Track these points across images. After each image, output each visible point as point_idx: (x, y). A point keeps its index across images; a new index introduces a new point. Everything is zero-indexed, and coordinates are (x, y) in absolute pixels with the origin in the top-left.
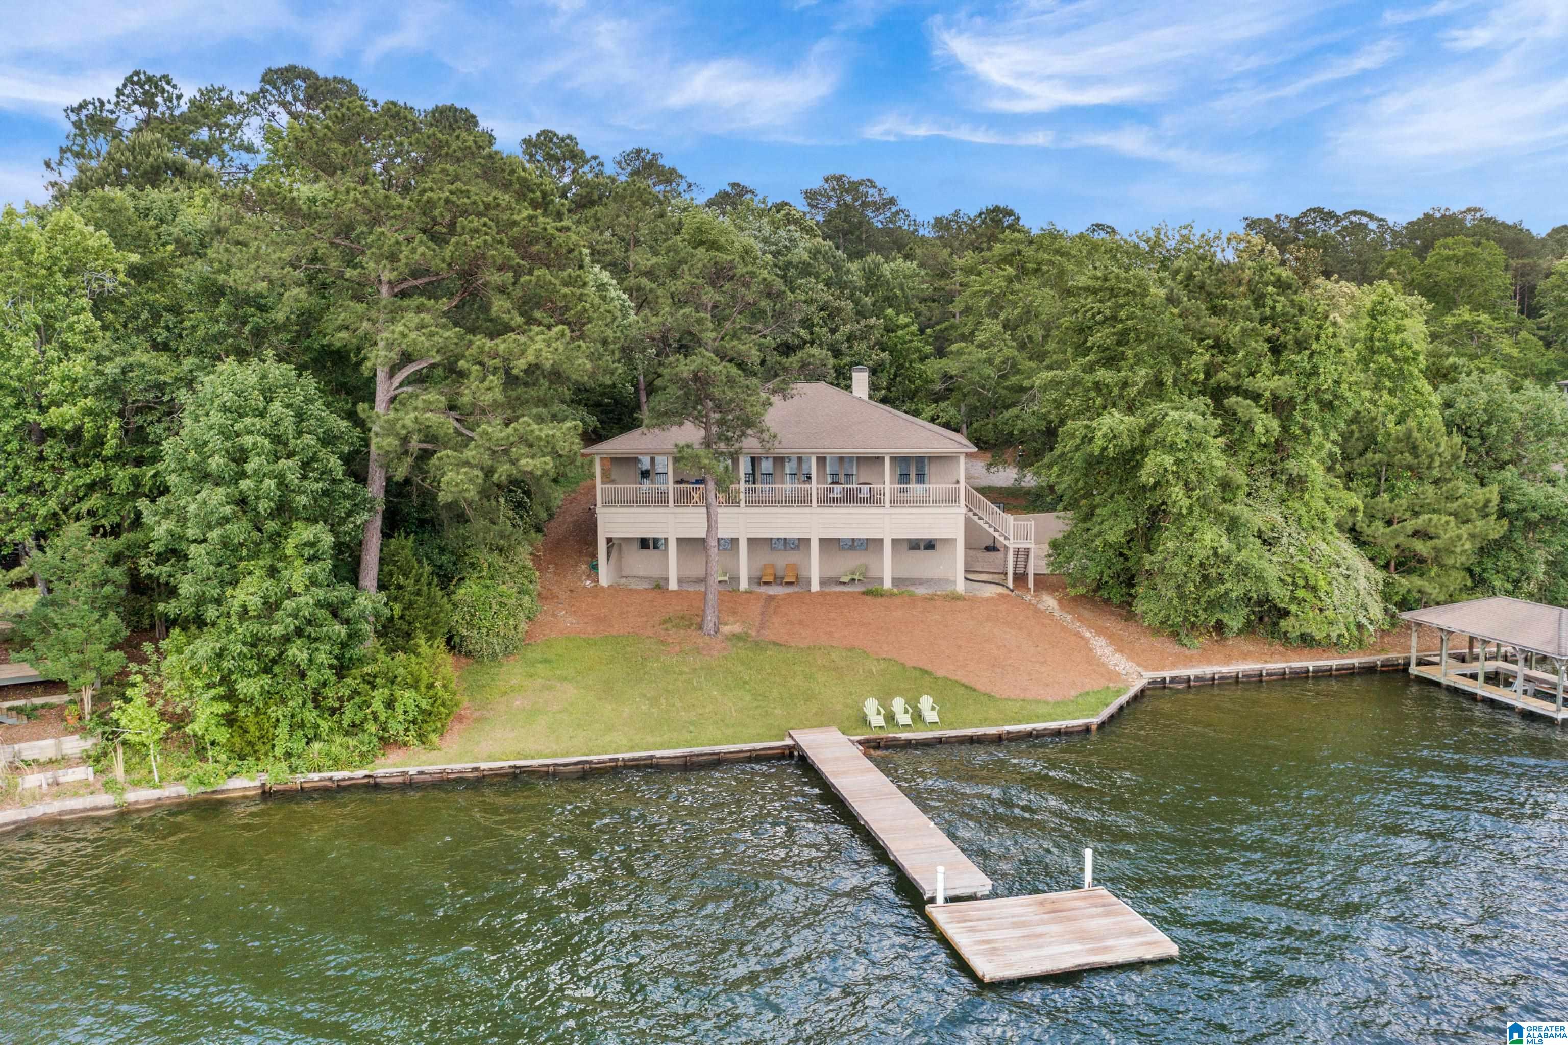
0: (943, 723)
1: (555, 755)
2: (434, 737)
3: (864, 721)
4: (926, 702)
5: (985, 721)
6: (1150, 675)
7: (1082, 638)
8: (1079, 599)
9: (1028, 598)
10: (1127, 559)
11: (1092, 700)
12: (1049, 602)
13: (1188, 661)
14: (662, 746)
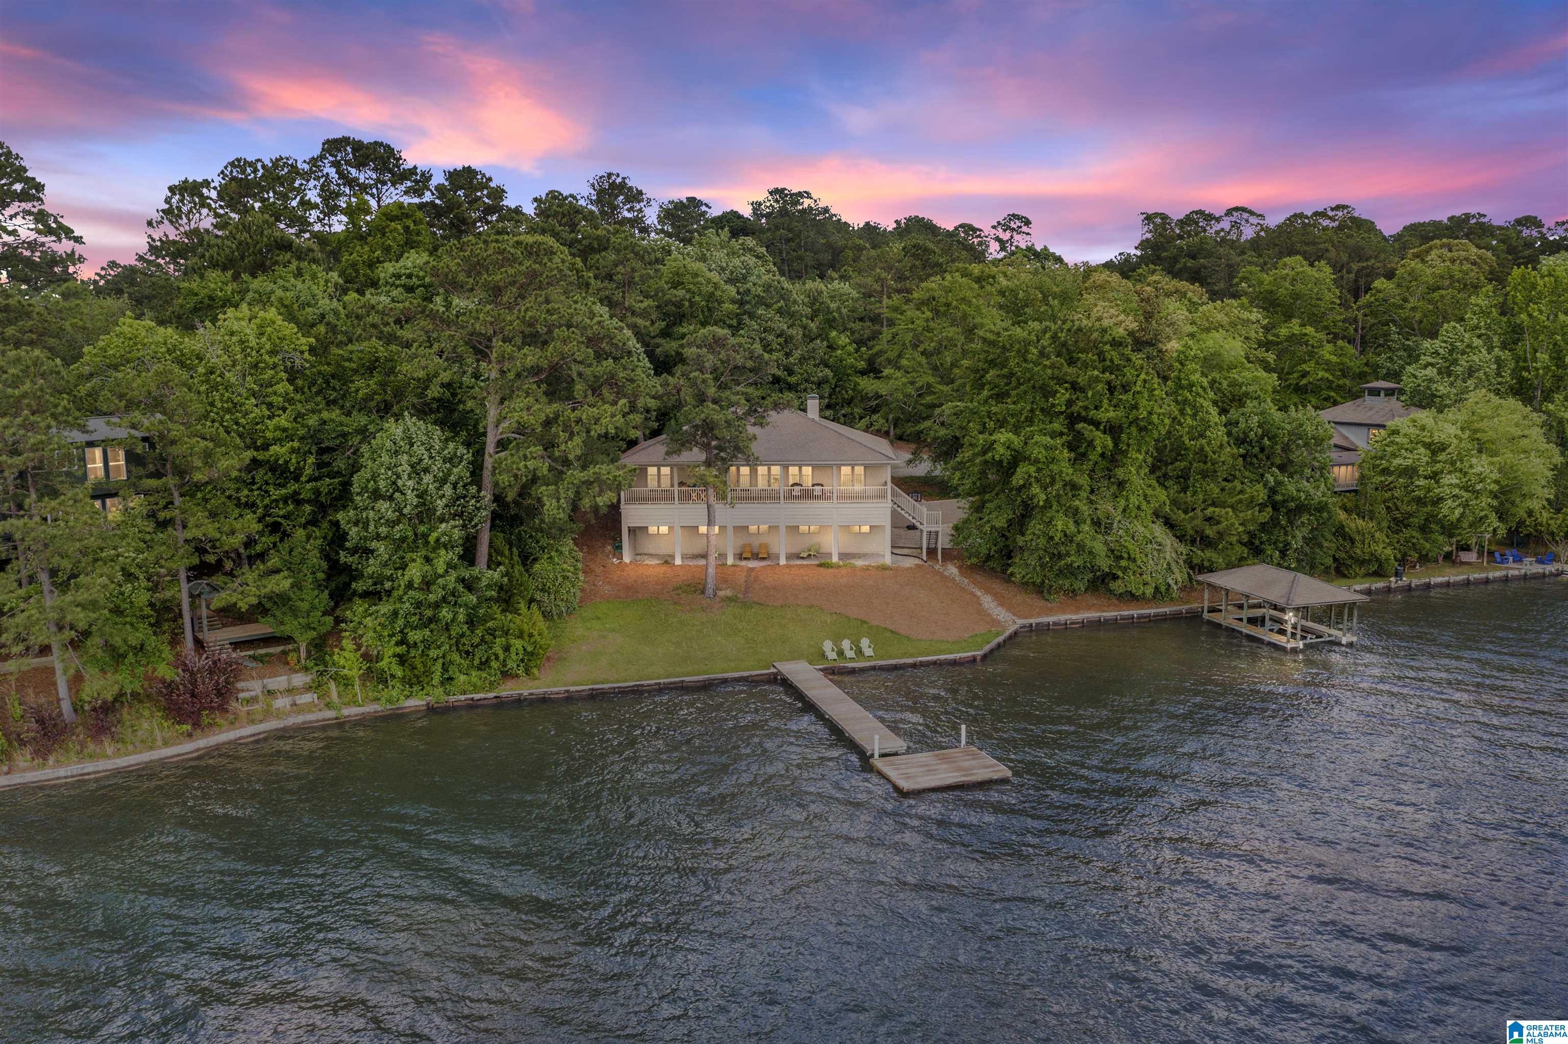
0: (877, 656)
1: (618, 681)
2: (535, 671)
3: (823, 656)
4: (865, 643)
5: (905, 655)
6: (1021, 622)
7: (975, 596)
8: (973, 567)
9: (937, 567)
10: (1007, 539)
11: (979, 640)
12: (952, 570)
13: (1050, 612)
14: (688, 675)
